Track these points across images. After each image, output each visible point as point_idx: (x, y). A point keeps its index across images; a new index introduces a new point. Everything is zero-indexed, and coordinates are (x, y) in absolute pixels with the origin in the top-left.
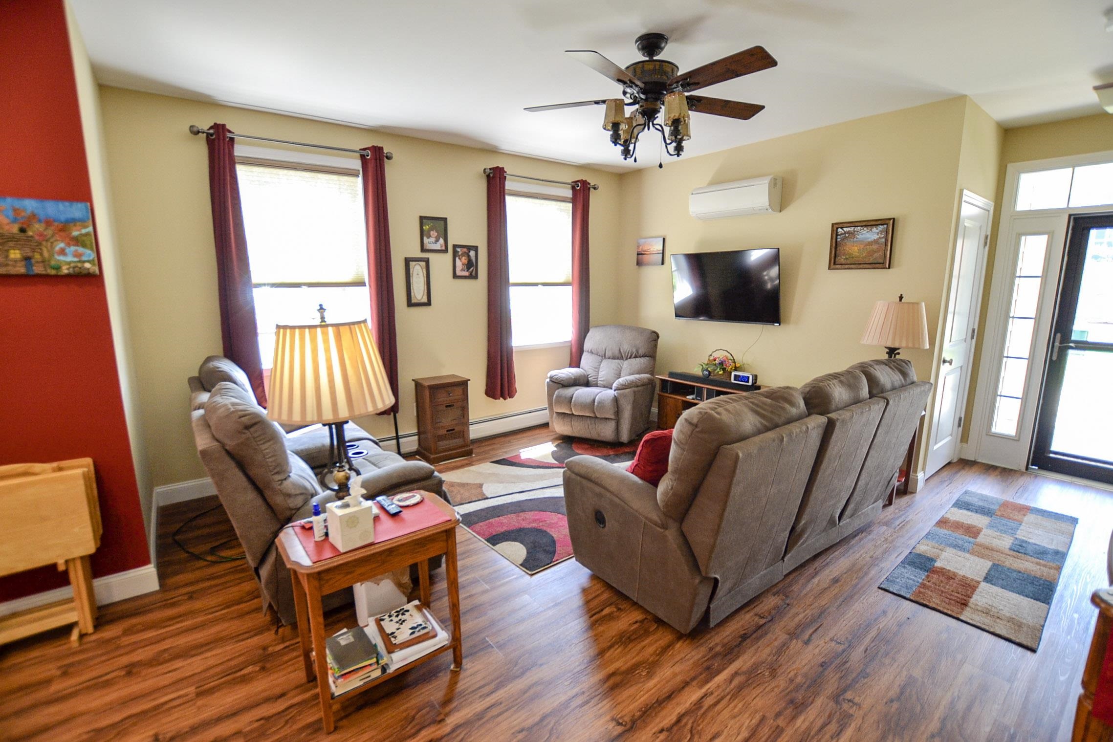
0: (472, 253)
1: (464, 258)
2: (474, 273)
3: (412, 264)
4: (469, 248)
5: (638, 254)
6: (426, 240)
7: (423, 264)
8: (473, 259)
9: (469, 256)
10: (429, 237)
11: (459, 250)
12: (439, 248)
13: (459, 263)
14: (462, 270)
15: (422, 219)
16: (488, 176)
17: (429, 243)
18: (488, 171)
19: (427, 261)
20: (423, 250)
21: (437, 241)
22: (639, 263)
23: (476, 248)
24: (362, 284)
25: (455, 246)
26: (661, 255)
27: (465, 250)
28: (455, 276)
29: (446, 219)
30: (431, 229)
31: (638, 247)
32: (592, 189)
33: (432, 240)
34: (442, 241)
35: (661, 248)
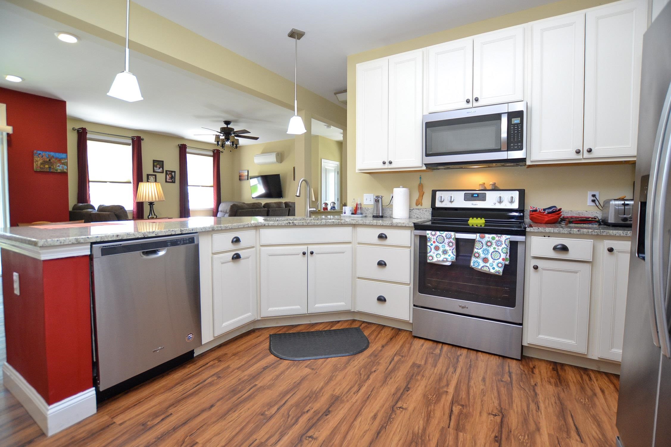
0: (173, 174)
1: (170, 175)
2: (174, 181)
3: (150, 176)
4: (172, 172)
5: (240, 176)
6: (155, 168)
7: (154, 177)
8: (174, 175)
9: (172, 175)
10: (156, 167)
11: (168, 172)
12: (160, 171)
13: (168, 177)
14: (169, 179)
15: (154, 161)
16: (180, 147)
17: (157, 169)
18: (180, 145)
19: (155, 176)
20: (154, 171)
21: (160, 168)
22: (240, 179)
23: (175, 172)
24: (130, 183)
25: (166, 171)
26: (247, 177)
27: (170, 172)
28: (166, 181)
29: (163, 162)
30: (157, 164)
31: (239, 174)
32: (221, 153)
33: (158, 168)
34: (161, 169)
35: (247, 174)
